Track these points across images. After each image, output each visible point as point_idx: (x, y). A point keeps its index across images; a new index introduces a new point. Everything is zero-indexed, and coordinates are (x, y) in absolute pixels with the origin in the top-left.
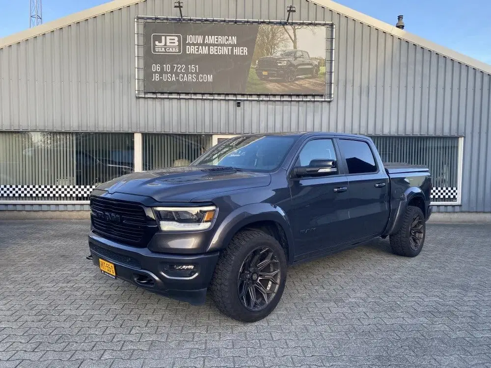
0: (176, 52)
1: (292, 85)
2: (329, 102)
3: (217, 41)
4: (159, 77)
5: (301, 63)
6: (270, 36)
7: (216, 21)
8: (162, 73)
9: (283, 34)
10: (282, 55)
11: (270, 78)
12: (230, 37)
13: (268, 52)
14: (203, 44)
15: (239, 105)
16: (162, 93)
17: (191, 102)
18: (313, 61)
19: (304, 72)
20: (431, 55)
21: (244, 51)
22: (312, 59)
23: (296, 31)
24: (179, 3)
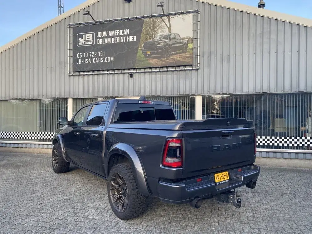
0: (91, 44)
1: (167, 60)
2: (197, 70)
3: (116, 34)
4: (81, 61)
5: (175, 42)
6: (152, 26)
7: (117, 20)
8: (83, 58)
9: (161, 23)
10: (160, 38)
11: (152, 56)
12: (125, 30)
13: (151, 37)
14: (108, 37)
15: (131, 76)
16: (84, 72)
17: (101, 76)
18: (183, 40)
19: (177, 48)
20: (284, 24)
21: (134, 38)
22: (182, 39)
23: (170, 20)
24: (88, 12)
